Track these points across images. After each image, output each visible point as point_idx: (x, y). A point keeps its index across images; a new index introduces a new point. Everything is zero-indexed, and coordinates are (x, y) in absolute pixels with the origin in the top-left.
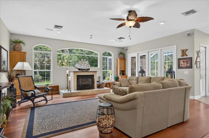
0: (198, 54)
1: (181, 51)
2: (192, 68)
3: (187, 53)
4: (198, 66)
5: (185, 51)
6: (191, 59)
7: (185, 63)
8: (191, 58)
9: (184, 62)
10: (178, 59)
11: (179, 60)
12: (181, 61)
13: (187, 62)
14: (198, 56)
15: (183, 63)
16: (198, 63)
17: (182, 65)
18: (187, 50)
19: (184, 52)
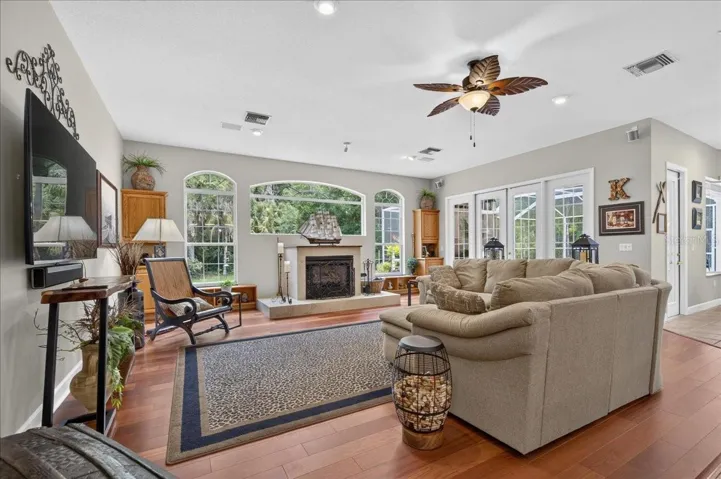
0: (661, 192)
1: (609, 185)
2: (642, 233)
3: (628, 189)
4: (661, 229)
5: (621, 183)
6: (640, 206)
7: (622, 218)
8: (642, 203)
9: (618, 217)
10: (600, 207)
11: (603, 210)
12: (610, 213)
13: (627, 216)
14: (661, 198)
15: (614, 220)
16: (661, 218)
17: (611, 224)
18: (628, 180)
19: (618, 188)
